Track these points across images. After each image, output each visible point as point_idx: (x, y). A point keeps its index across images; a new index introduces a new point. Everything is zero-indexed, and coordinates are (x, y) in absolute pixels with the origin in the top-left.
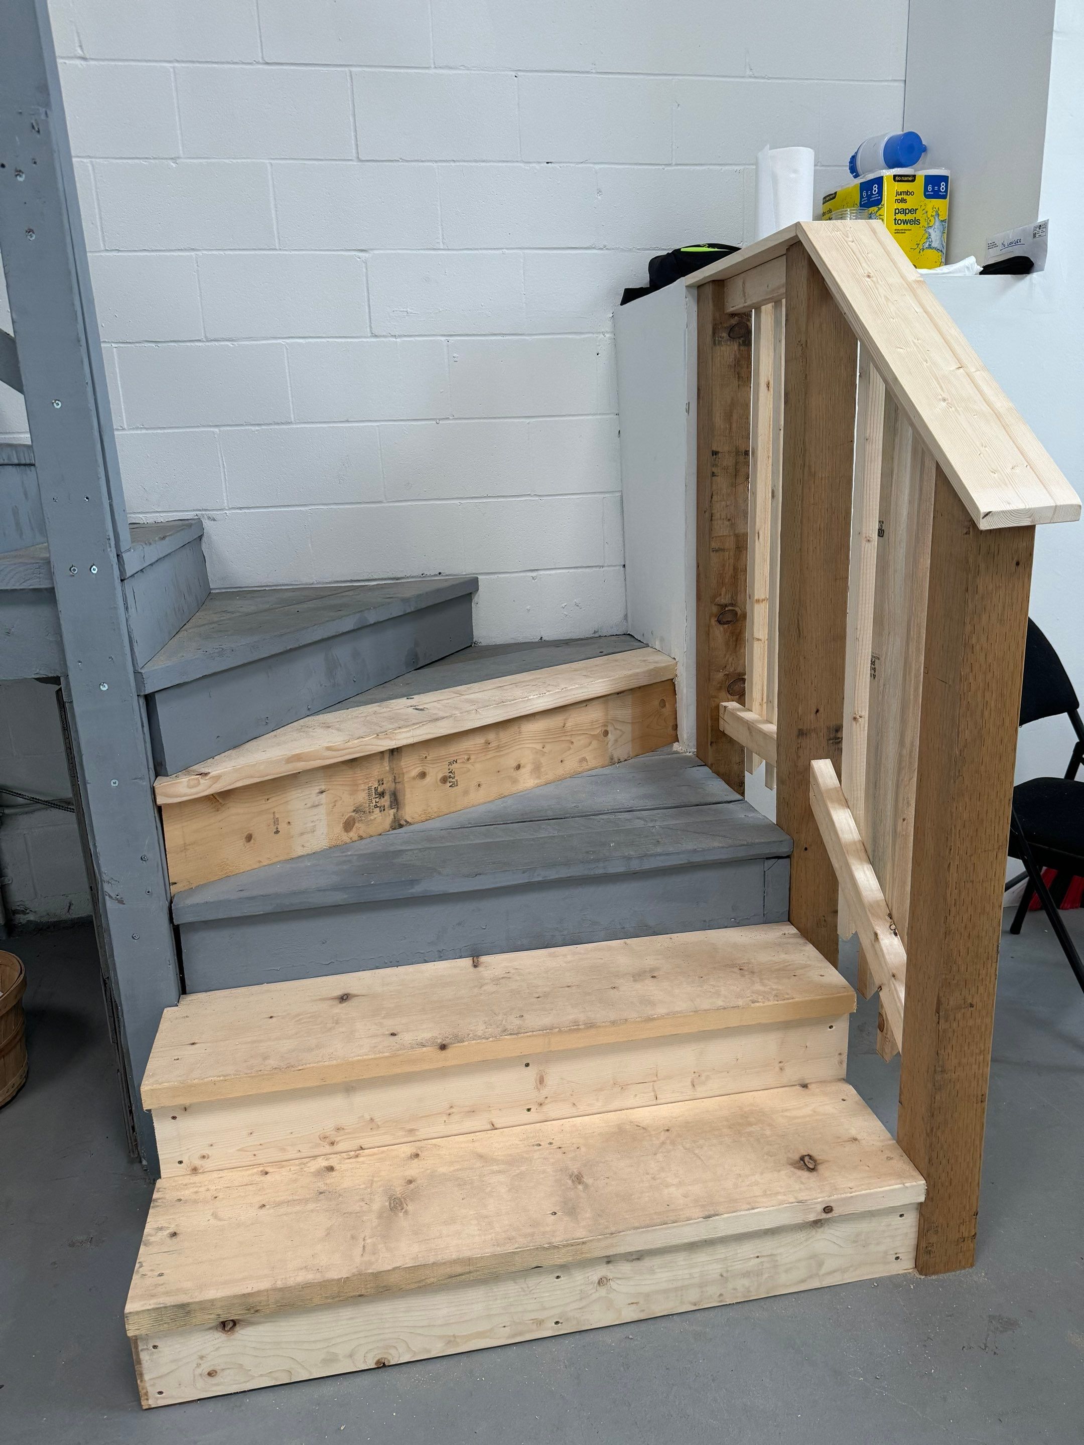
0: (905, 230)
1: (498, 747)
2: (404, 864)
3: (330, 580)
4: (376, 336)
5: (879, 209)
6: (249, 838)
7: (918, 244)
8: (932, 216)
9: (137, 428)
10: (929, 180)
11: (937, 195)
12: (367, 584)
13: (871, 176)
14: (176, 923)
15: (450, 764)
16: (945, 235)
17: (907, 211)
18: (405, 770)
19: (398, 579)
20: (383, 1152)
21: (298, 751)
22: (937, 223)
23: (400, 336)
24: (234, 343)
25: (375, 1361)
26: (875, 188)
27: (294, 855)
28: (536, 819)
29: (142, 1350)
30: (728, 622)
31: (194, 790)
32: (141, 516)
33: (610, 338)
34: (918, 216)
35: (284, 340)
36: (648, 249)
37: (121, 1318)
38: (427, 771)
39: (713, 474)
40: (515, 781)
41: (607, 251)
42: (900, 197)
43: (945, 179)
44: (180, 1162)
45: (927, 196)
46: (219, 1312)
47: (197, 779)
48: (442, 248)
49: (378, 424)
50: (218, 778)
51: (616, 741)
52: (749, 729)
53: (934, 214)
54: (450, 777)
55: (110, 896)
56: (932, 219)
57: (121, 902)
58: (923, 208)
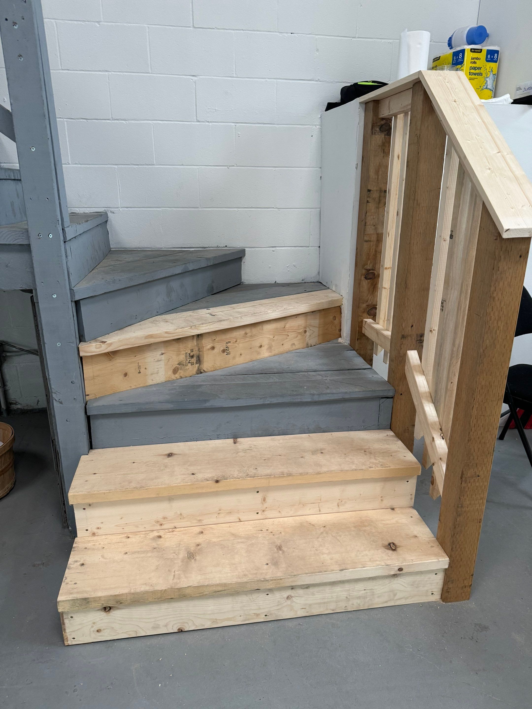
0: (474, 78)
1: (251, 336)
2: (202, 392)
3: (171, 247)
4: (199, 121)
5: (462, 66)
6: (126, 375)
7: (481, 86)
8: (489, 71)
9: (76, 164)
10: (489, 52)
11: (492, 60)
12: (189, 249)
13: (459, 49)
14: (88, 414)
15: (227, 343)
16: (495, 82)
17: (476, 68)
18: (204, 345)
19: (205, 248)
20: (185, 530)
21: (150, 333)
22: (491, 76)
23: (211, 122)
24: (126, 122)
25: (177, 629)
26: (461, 55)
27: (148, 384)
28: (268, 373)
29: (65, 618)
30: (370, 279)
31: (98, 350)
32: (77, 209)
33: (319, 128)
34: (482, 71)
35: (152, 121)
36: (341, 82)
37: (55, 604)
38: (215, 347)
39: (368, 202)
40: (259, 353)
41: (320, 83)
42: (473, 61)
43: (497, 52)
44: (87, 530)
45: (487, 61)
46: (103, 602)
47: (100, 344)
48: (235, 76)
49: (198, 167)
50: (111, 344)
51: (310, 336)
52: (377, 333)
53: (490, 70)
54: (226, 350)
55: (56, 400)
56: (489, 73)
57: (61, 403)
58: (484, 67)
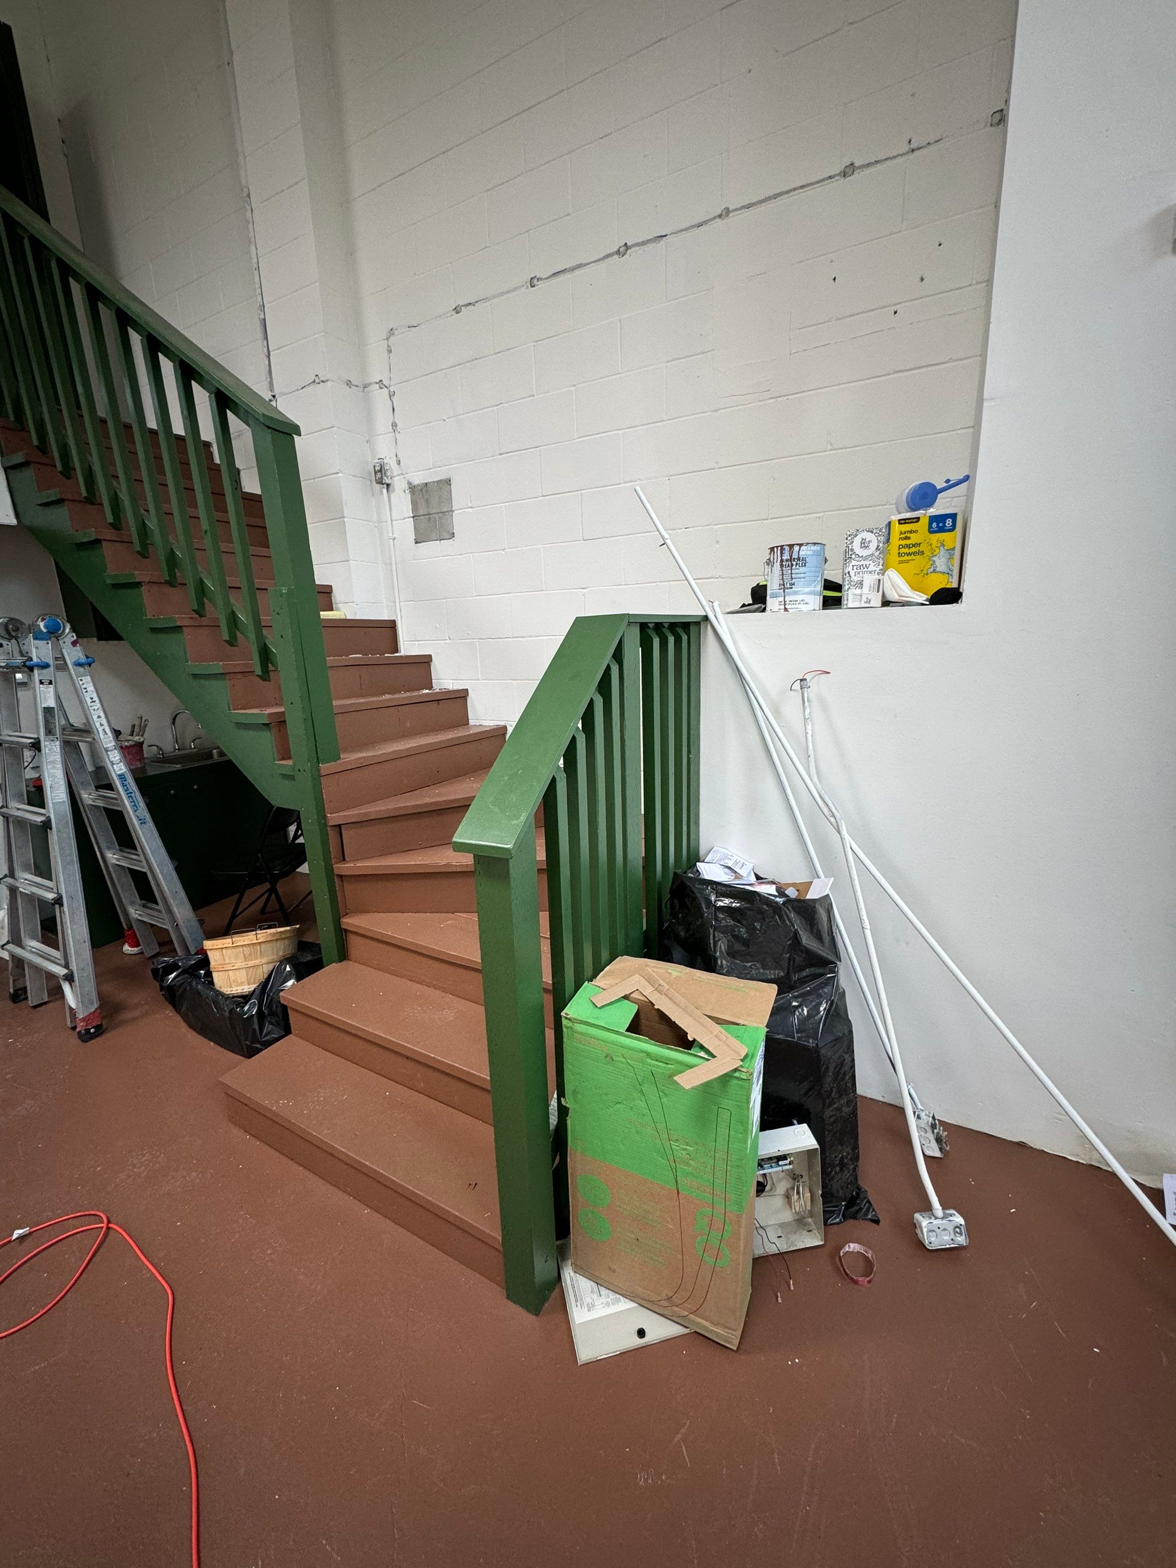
0: (907, 561)
7: (922, 571)
8: (936, 547)
10: (933, 519)
11: (941, 530)
17: (911, 546)
22: (942, 552)
42: (904, 536)
43: (952, 516)
45: (932, 532)
47: (357, 866)
53: (939, 545)
56: (937, 550)
58: (926, 541)
